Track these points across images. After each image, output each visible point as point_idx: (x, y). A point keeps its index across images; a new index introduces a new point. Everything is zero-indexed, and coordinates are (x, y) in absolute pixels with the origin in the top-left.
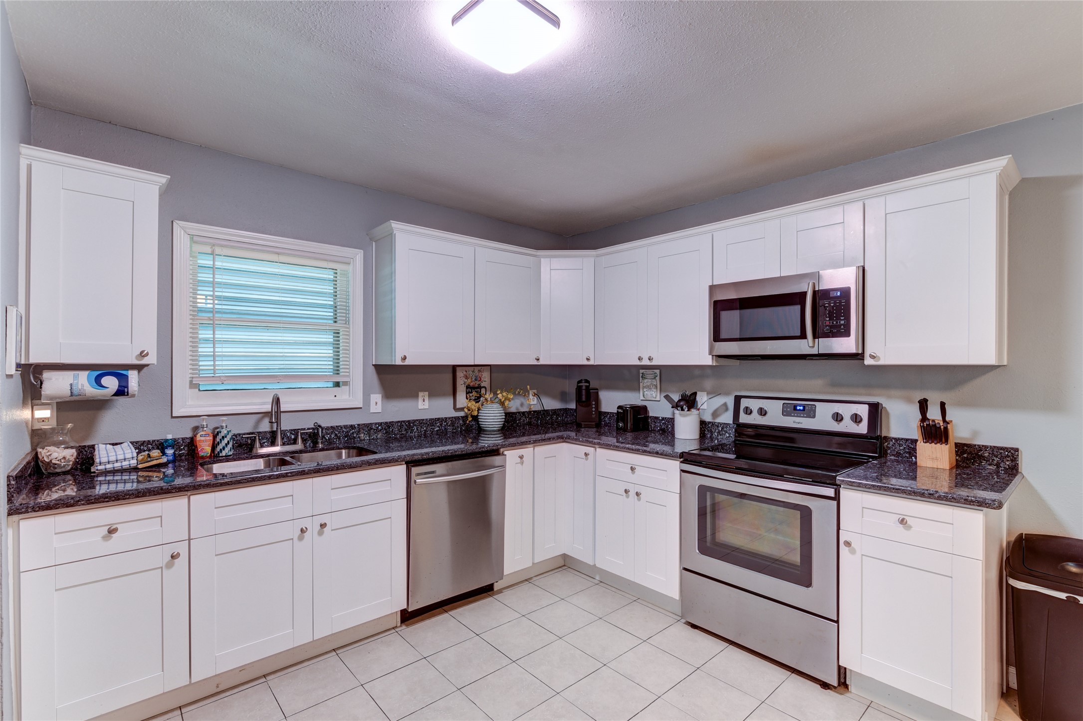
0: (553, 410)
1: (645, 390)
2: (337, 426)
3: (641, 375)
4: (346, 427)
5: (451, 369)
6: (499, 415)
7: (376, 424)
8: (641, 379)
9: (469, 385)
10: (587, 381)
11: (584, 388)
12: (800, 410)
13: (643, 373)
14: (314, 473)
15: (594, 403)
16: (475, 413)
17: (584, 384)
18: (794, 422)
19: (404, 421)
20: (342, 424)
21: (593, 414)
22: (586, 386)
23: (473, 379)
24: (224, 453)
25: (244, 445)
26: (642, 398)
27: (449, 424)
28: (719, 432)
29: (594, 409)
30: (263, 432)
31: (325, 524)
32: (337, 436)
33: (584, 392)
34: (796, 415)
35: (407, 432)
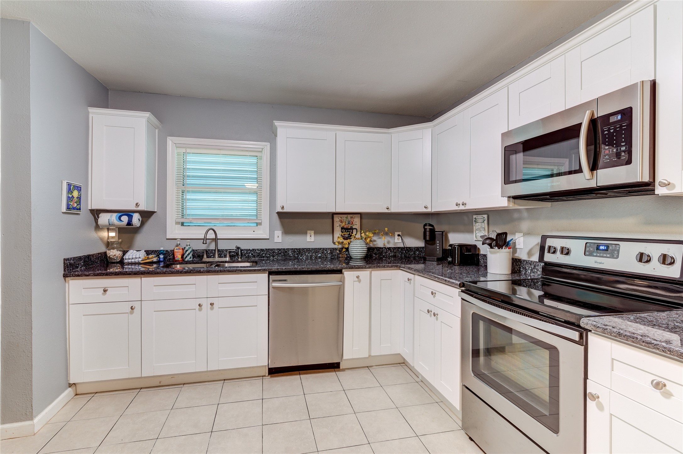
0: (416, 247)
1: (477, 232)
2: (253, 249)
3: (474, 219)
4: (258, 250)
5: (331, 216)
6: (361, 248)
7: (278, 249)
8: (474, 223)
9: (343, 227)
10: (430, 225)
11: (428, 230)
12: (603, 250)
13: (475, 218)
14: (207, 272)
15: (438, 242)
16: (347, 246)
17: (428, 227)
18: (595, 262)
19: (296, 249)
20: (256, 248)
21: (437, 251)
22: (430, 229)
23: (347, 223)
24: (186, 260)
25: (201, 256)
26: (475, 239)
27: (328, 253)
28: (532, 270)
29: (438, 247)
30: (211, 250)
31: (213, 304)
32: (253, 255)
33: (428, 233)
34: (598, 255)
35: (298, 256)
